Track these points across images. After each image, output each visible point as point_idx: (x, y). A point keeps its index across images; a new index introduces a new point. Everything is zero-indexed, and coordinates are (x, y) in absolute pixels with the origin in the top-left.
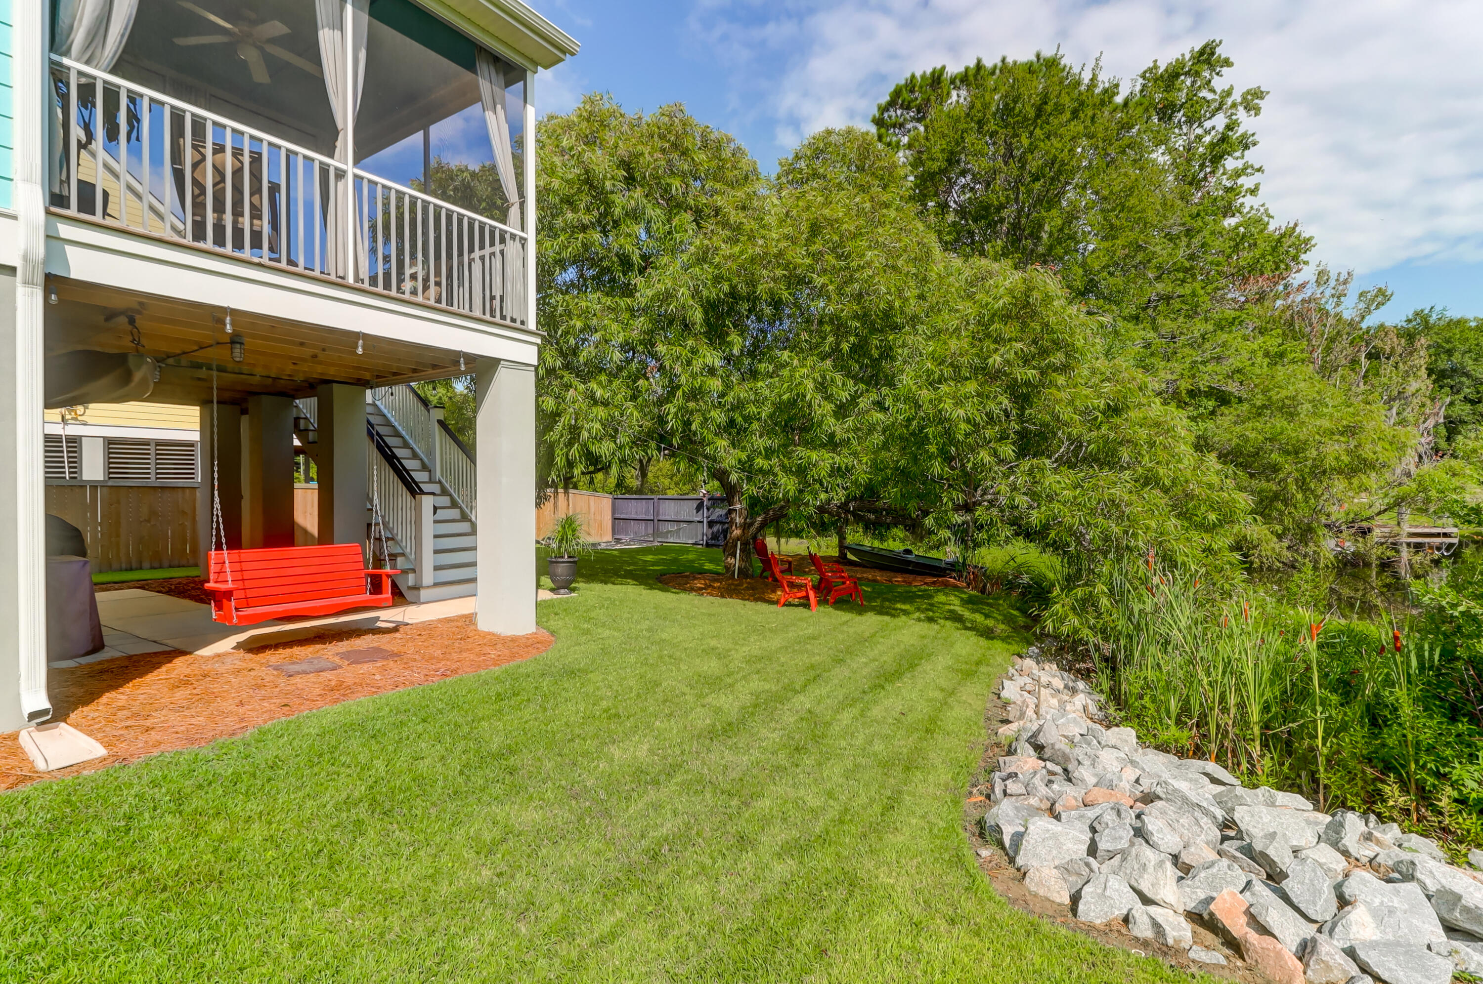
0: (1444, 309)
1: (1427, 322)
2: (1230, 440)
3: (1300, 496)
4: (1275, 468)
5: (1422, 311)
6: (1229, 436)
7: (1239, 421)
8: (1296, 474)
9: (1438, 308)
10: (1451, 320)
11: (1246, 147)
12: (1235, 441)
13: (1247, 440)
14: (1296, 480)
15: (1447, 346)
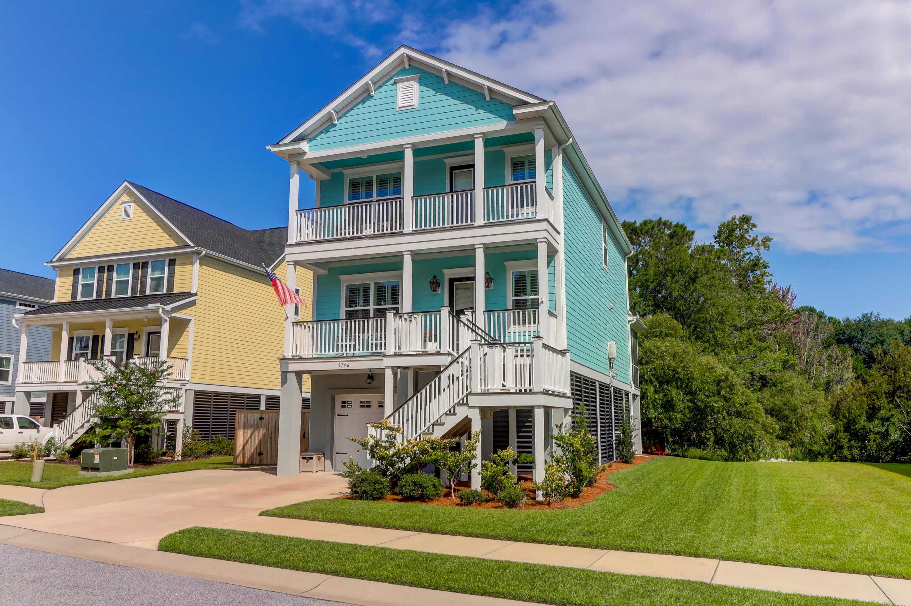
0: (878, 314)
1: (869, 320)
2: (769, 405)
3: (797, 429)
4: (787, 417)
5: (867, 314)
6: (769, 403)
7: (772, 395)
8: (794, 420)
9: (875, 313)
10: (883, 321)
11: (765, 267)
12: (771, 405)
13: (776, 405)
14: (795, 422)
15: (881, 339)
